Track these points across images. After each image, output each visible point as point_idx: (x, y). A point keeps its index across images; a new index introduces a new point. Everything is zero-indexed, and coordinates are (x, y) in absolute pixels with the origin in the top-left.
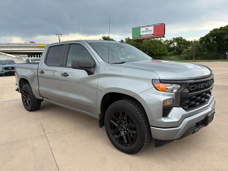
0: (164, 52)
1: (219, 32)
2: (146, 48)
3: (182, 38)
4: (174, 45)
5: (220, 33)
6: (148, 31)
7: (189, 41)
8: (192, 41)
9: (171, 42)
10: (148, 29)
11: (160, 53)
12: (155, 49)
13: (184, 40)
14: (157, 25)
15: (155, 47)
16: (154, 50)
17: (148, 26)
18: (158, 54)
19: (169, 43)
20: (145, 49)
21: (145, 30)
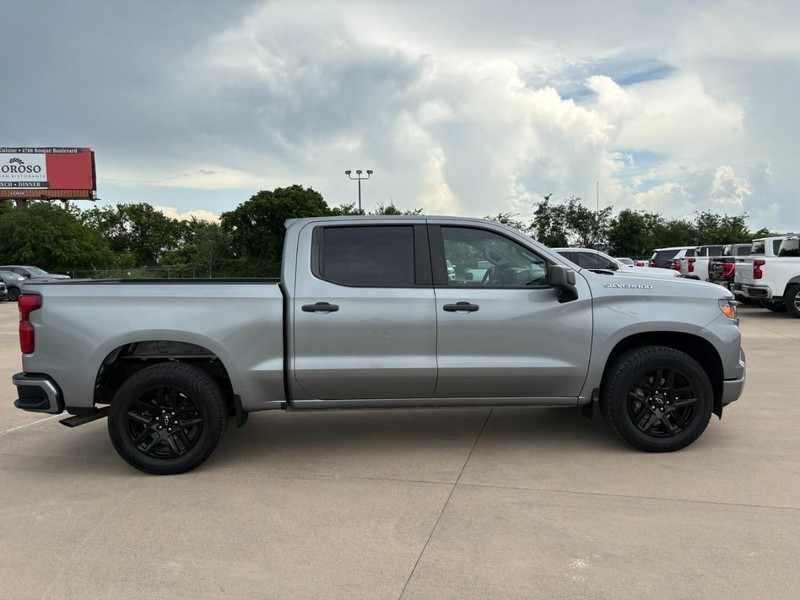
0: (98, 253)
1: (276, 201)
2: (22, 235)
3: (149, 208)
4: (125, 230)
5: (279, 204)
6: (22, 169)
7: (176, 221)
8: (185, 222)
9: (114, 220)
10: (20, 162)
11: (85, 254)
12: (62, 241)
13: (159, 215)
14: (60, 151)
15: (60, 233)
16: (57, 243)
17: (20, 150)
18: (77, 258)
19: (103, 220)
20: (17, 239)
21: (9, 165)
